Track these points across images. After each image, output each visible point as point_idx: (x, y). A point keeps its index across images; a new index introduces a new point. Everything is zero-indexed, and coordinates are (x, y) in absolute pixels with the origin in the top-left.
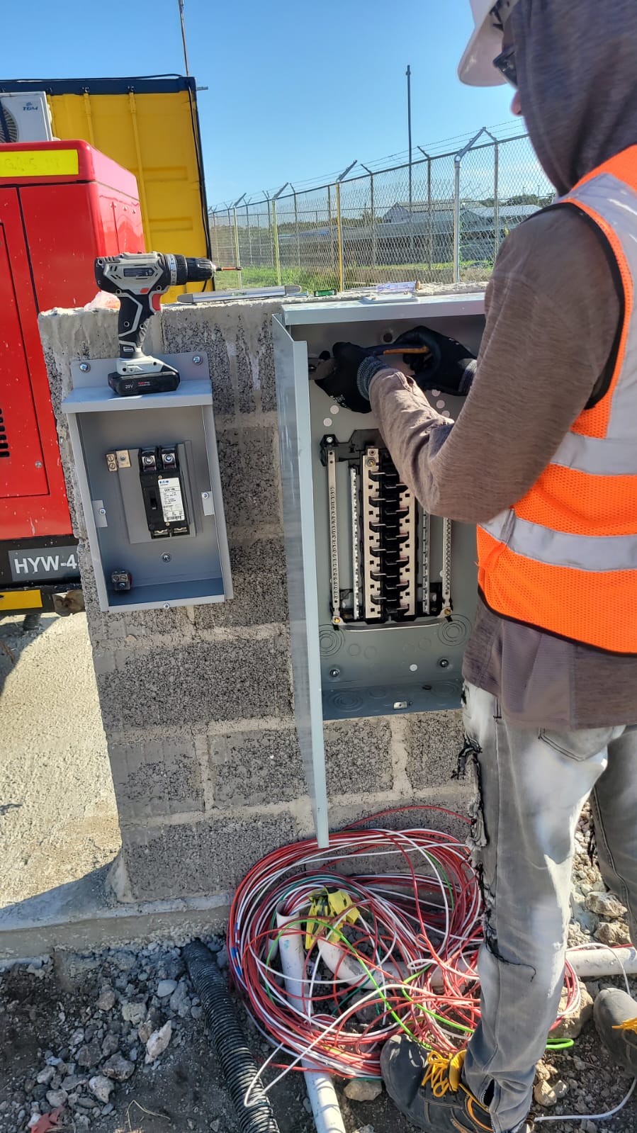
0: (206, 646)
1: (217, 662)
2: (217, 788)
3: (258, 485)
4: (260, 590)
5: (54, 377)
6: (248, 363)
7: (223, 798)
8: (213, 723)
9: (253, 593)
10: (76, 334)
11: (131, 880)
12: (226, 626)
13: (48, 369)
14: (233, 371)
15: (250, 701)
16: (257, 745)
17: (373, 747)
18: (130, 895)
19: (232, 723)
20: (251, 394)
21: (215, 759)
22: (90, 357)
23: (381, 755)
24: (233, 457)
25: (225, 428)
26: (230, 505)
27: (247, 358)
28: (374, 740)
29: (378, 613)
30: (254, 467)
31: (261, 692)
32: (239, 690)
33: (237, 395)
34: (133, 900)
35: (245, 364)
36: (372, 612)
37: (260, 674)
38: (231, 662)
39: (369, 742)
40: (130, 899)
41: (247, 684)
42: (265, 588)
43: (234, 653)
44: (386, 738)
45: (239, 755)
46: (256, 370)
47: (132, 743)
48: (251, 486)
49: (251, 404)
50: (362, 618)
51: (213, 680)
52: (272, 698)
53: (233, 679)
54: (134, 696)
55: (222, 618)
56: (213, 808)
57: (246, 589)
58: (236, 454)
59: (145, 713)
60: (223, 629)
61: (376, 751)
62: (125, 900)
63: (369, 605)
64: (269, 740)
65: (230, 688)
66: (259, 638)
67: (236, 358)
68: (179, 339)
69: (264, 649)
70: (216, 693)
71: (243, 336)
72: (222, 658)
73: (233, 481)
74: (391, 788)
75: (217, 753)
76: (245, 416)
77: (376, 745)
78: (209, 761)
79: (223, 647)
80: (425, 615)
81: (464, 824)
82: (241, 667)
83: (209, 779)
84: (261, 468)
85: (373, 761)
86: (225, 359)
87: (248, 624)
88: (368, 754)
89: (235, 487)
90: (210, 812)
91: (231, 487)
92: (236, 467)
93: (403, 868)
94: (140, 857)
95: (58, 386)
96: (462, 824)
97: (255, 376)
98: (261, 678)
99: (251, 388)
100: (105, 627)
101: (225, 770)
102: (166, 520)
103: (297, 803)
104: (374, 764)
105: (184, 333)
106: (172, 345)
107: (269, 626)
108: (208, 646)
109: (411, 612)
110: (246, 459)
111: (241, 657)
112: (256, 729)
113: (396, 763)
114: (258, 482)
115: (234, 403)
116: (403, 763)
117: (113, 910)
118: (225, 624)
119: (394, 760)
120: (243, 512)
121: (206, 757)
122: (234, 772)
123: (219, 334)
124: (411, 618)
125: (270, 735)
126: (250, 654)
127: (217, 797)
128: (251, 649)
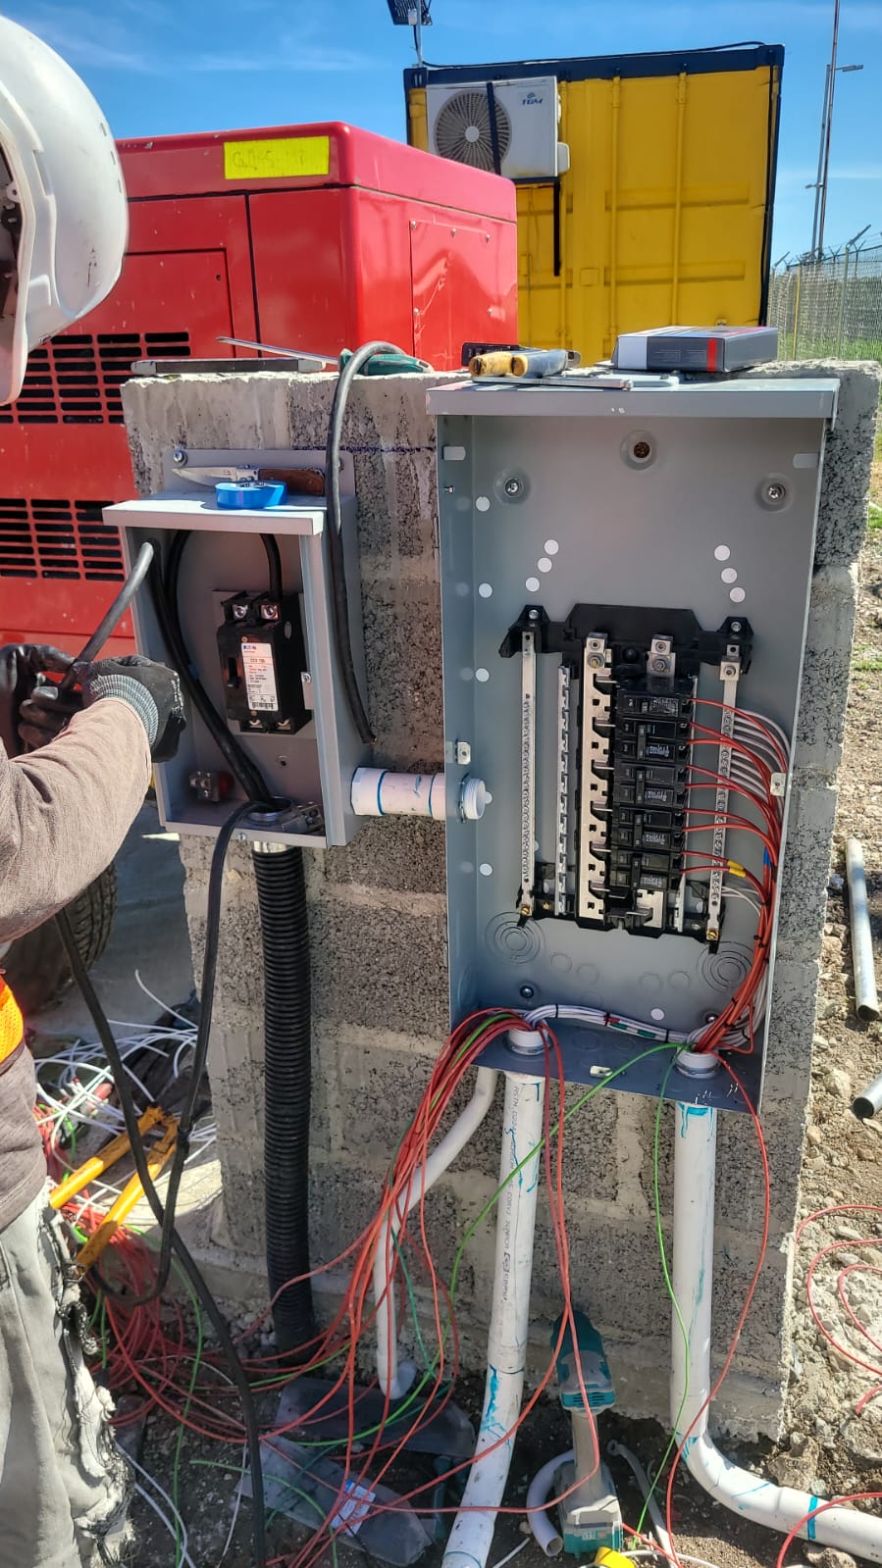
0: (339, 908)
1: (354, 937)
2: (349, 1121)
3: (423, 674)
4: (419, 839)
5: (142, 474)
6: (413, 475)
7: (358, 1139)
8: (345, 1025)
9: (410, 842)
10: (168, 411)
11: (229, 1218)
12: (368, 884)
13: (133, 460)
14: (391, 487)
15: (399, 1006)
16: (408, 1075)
17: (586, 1126)
18: (227, 1236)
19: (373, 1031)
20: (416, 527)
21: (346, 1079)
22: (189, 446)
23: (600, 1141)
24: (386, 624)
25: (377, 577)
26: (379, 698)
27: (412, 467)
28: (590, 1116)
29: (600, 912)
30: (418, 644)
31: (415, 997)
32: (384, 986)
33: (395, 526)
34: (231, 1246)
35: (408, 477)
36: (591, 907)
37: (416, 968)
38: (374, 940)
39: (581, 1116)
40: (225, 1241)
41: (397, 979)
42: (429, 838)
43: (378, 927)
44: (609, 1117)
45: (381, 1082)
46: (424, 487)
47: (234, 1025)
48: (412, 674)
49: (416, 543)
50: (571, 914)
51: (347, 962)
52: (432, 1009)
53: (375, 967)
54: (238, 960)
55: (364, 871)
56: (343, 1148)
57: (399, 833)
58: (391, 619)
59: (252, 987)
60: (364, 888)
61: (592, 1135)
62: (221, 1242)
63: (585, 897)
64: (426, 1072)
65: (371, 979)
66: (415, 912)
67: (394, 466)
68: (311, 429)
69: (423, 932)
70: (351, 982)
71: (407, 430)
72: (361, 932)
73: (385, 662)
74: (614, 1199)
75: (349, 1071)
76: (406, 561)
77: (592, 1123)
78: (338, 1080)
79: (363, 915)
80: (675, 932)
81: (735, 1292)
82: (388, 952)
83: (338, 1106)
84: (427, 646)
85: (586, 1148)
86: (378, 466)
87: (400, 888)
88: (578, 1134)
89: (388, 673)
90: (337, 1155)
91: (381, 671)
92: (391, 640)
93: (628, 1329)
94: (241, 1188)
95: (146, 488)
96: (731, 1292)
97: (424, 498)
98: (417, 975)
99: (416, 516)
100: (200, 851)
101: (361, 1099)
102: (251, 707)
103: (463, 1178)
104: (586, 1151)
105: (319, 420)
106: (301, 438)
107: (431, 897)
108: (342, 909)
109: (657, 922)
110: (405, 629)
111: (388, 937)
112: (407, 1050)
113: (624, 1161)
114: (422, 669)
115: (391, 538)
116: (636, 1163)
117: (203, 1250)
118: (368, 880)
119: (620, 1155)
120: (398, 712)
121: (334, 1074)
122: (374, 1105)
123: (370, 425)
124: (654, 933)
125: (427, 1065)
126: (402, 935)
127: (348, 1136)
128: (403, 927)
